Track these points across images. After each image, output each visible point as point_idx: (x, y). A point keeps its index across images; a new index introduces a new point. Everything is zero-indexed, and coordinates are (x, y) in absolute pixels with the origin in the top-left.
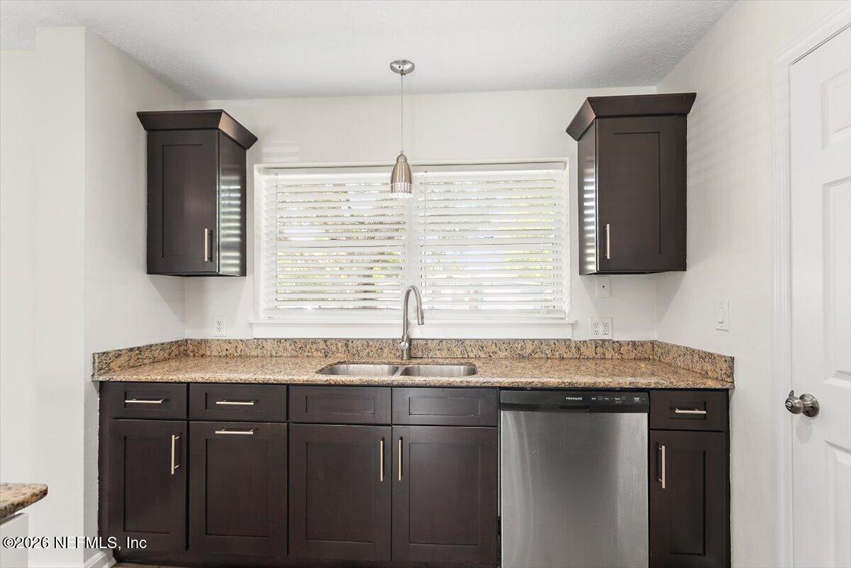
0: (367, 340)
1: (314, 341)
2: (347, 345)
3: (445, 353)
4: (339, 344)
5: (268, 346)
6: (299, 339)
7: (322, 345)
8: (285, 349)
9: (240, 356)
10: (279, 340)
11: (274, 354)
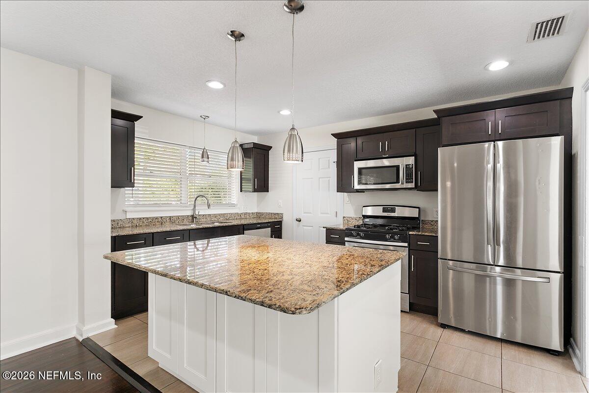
0: (178, 216)
1: (157, 218)
2: (170, 219)
3: (205, 220)
4: (167, 219)
5: (135, 222)
6: (150, 218)
7: (160, 219)
8: (143, 222)
9: (120, 227)
10: (140, 219)
11: (138, 225)
